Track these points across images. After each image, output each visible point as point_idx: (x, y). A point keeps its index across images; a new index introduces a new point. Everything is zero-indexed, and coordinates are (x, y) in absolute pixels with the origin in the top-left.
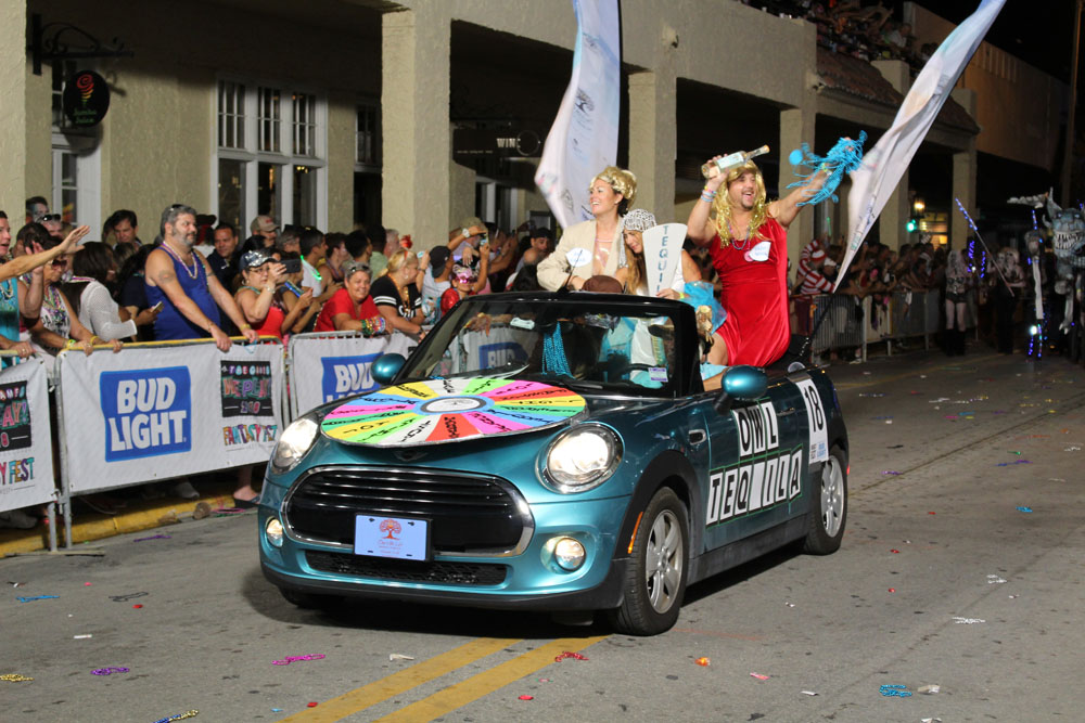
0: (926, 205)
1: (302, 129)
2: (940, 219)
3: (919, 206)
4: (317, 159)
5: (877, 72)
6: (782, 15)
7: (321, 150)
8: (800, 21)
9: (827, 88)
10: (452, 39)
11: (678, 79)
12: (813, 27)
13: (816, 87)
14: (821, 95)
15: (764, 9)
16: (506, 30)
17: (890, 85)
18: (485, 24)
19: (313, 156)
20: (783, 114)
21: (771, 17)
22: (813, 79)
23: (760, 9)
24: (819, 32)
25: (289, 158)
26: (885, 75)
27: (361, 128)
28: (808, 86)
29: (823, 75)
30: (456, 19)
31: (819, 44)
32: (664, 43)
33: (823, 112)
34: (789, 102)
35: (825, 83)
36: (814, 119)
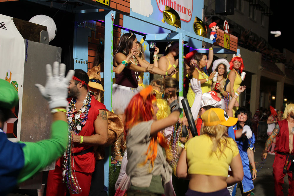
0: (287, 100)
3: (286, 100)
5: (276, 66)
6: (253, 51)
8: (258, 53)
9: (264, 70)
12: (261, 54)
13: (261, 69)
14: (262, 71)
17: (279, 69)
20: (253, 76)
21: (250, 51)
22: (260, 67)
24: (262, 56)
26: (278, 67)
28: (259, 69)
29: (263, 66)
31: (262, 59)
34: (254, 72)
35: (263, 68)
36: (260, 77)
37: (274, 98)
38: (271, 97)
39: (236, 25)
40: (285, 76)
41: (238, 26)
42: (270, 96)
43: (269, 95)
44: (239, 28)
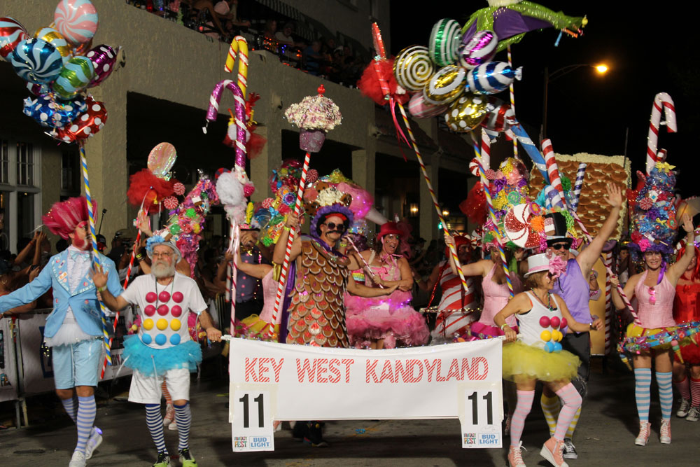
0: (450, 213)
1: (24, 167)
2: (459, 222)
3: (446, 213)
4: (34, 187)
5: (415, 124)
6: (351, 87)
7: (37, 182)
9: (382, 135)
10: (127, 105)
11: (283, 130)
13: (375, 135)
14: (378, 140)
15: (341, 83)
16: (165, 98)
17: (424, 133)
18: (150, 95)
19: (31, 185)
20: (354, 153)
21: (344, 88)
22: (373, 129)
23: (338, 83)
25: (14, 187)
26: (420, 126)
27: (65, 165)
28: (370, 134)
29: (379, 127)
30: (131, 91)
31: (377, 106)
32: (273, 106)
33: (380, 152)
34: (357, 144)
35: (381, 132)
36: (374, 156)
37: (414, 210)
38: (407, 207)
39: (303, 19)
40: (440, 149)
41: (309, 20)
42: (404, 205)
43: (403, 202)
44: (311, 27)
